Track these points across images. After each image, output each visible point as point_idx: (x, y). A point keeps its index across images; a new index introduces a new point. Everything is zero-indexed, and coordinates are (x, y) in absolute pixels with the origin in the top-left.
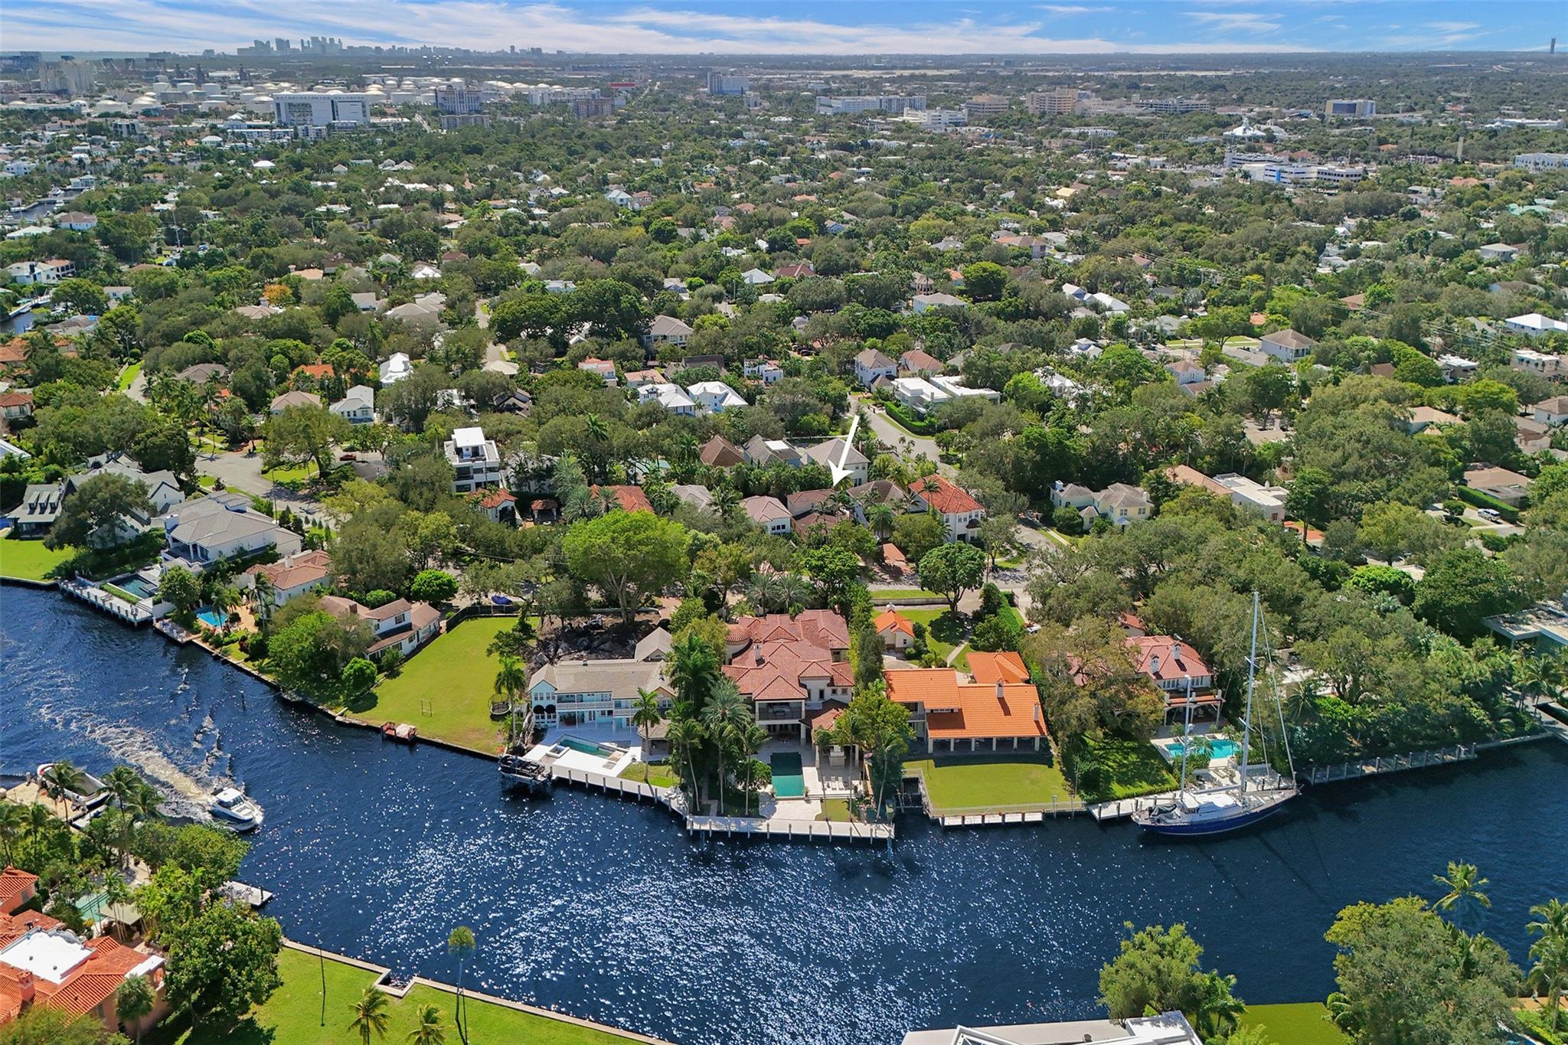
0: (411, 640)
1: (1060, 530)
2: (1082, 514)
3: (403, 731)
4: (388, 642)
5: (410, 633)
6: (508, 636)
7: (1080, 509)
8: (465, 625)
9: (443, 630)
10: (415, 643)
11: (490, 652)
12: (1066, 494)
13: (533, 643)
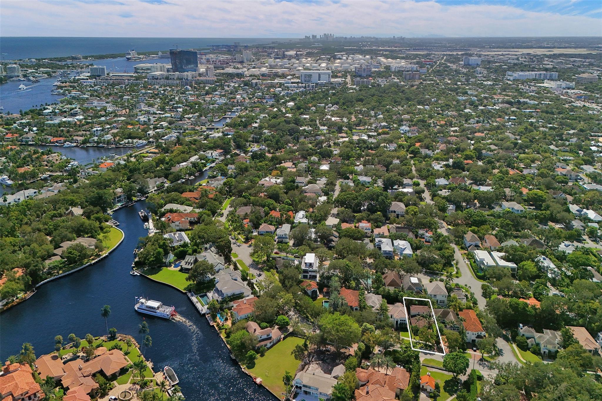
0: (270, 343)
1: (518, 346)
2: (528, 341)
3: (258, 381)
4: (263, 343)
5: (270, 341)
6: (300, 347)
7: (528, 338)
8: (289, 339)
9: (282, 340)
10: (272, 344)
11: (292, 353)
12: (524, 330)
13: (306, 353)
